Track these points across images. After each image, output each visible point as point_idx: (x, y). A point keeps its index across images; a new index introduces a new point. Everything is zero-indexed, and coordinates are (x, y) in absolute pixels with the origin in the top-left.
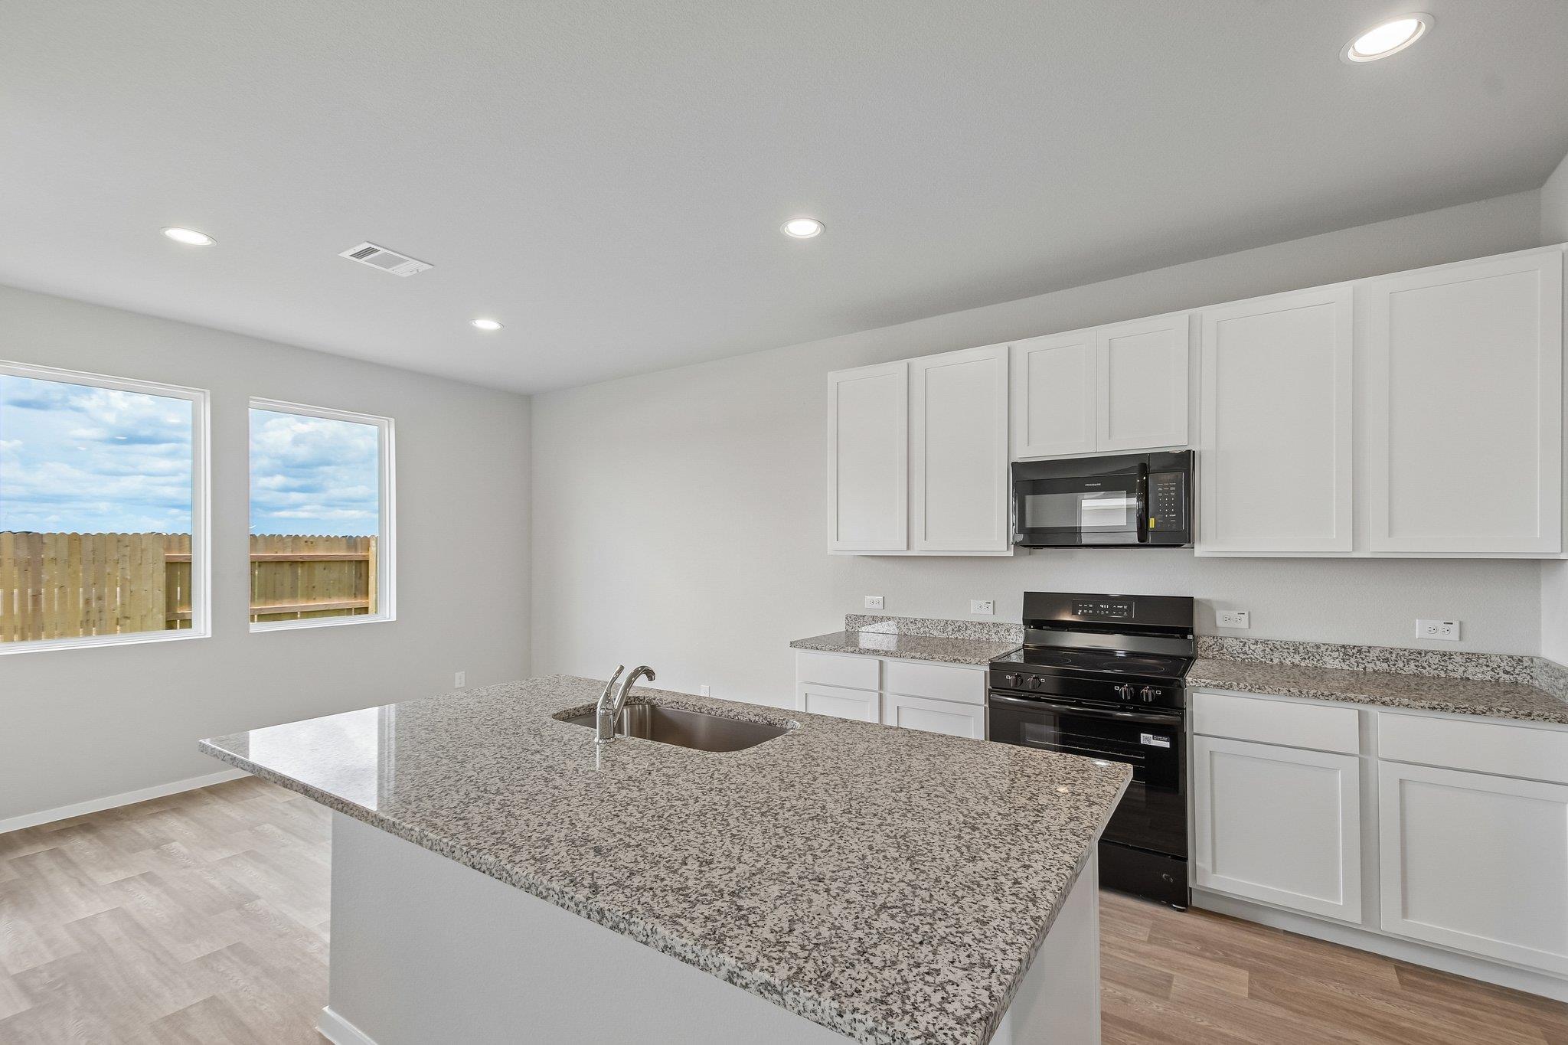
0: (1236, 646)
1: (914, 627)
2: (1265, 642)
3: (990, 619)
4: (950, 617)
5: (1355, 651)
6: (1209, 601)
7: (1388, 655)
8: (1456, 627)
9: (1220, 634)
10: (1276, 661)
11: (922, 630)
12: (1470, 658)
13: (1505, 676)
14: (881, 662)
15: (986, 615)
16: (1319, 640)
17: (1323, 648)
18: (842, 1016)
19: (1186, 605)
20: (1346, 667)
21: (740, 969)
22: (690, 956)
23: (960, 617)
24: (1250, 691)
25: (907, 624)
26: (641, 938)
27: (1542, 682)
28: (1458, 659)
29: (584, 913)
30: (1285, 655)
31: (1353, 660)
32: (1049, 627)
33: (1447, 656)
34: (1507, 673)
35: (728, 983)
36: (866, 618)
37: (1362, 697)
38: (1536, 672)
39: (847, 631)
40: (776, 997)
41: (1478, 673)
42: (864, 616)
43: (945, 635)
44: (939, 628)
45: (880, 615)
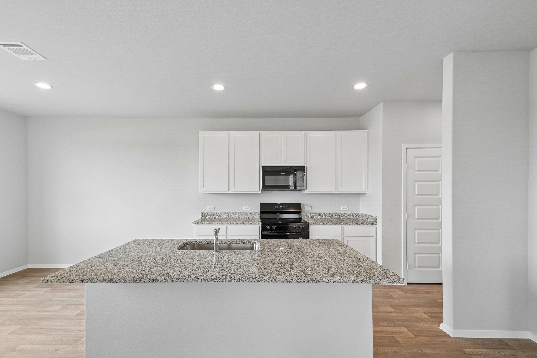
0: (309, 215)
1: (225, 215)
2: (315, 213)
4: (237, 212)
5: (331, 214)
6: (303, 204)
7: (337, 214)
8: (347, 208)
9: (306, 212)
10: (317, 217)
11: (228, 216)
12: (350, 214)
13: (355, 217)
14: (226, 226)
15: (248, 210)
16: (325, 212)
17: (326, 214)
18: (381, 280)
20: (330, 218)
21: (356, 279)
22: (342, 281)
23: (240, 211)
24: (322, 224)
25: (223, 215)
26: (326, 281)
27: (362, 218)
28: (348, 214)
29: (306, 282)
30: (319, 216)
31: (331, 216)
32: (266, 213)
33: (346, 214)
34: (355, 216)
35: (353, 284)
37: (342, 223)
38: (360, 216)
39: (201, 218)
40: (365, 282)
41: (351, 217)
42: (208, 213)
43: (236, 217)
44: (233, 215)
45: (213, 212)
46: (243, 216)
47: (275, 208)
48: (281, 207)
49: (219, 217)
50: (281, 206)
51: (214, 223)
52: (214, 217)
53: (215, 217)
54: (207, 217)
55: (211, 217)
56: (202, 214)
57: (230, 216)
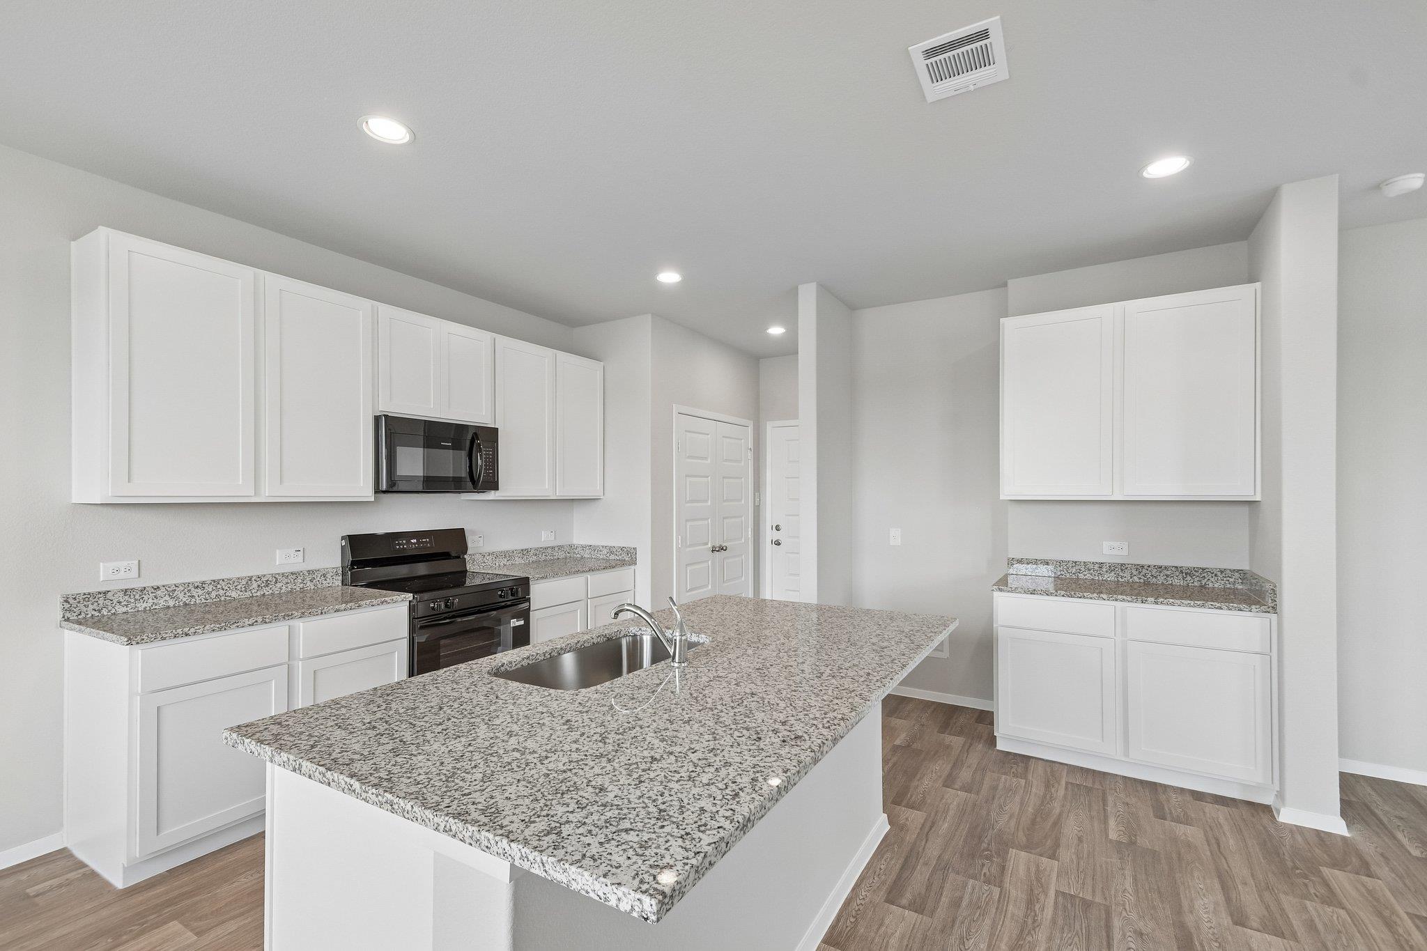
3: (304, 567)
5: (526, 552)
7: (536, 551)
8: (554, 533)
9: (471, 552)
12: (560, 547)
13: (568, 554)
14: (291, 628)
16: (513, 548)
17: (515, 553)
19: (458, 536)
20: (522, 562)
23: (267, 570)
25: (189, 591)
28: (556, 549)
30: (501, 559)
33: (553, 548)
36: (109, 595)
41: (562, 555)
42: (105, 593)
43: (248, 594)
44: (239, 587)
45: (138, 584)
46: (279, 585)
47: (398, 547)
48: (414, 543)
49: (171, 603)
50: (412, 541)
51: (241, 624)
52: (141, 606)
53: (145, 605)
54: (105, 612)
55: (124, 609)
56: (71, 601)
57: (221, 592)
